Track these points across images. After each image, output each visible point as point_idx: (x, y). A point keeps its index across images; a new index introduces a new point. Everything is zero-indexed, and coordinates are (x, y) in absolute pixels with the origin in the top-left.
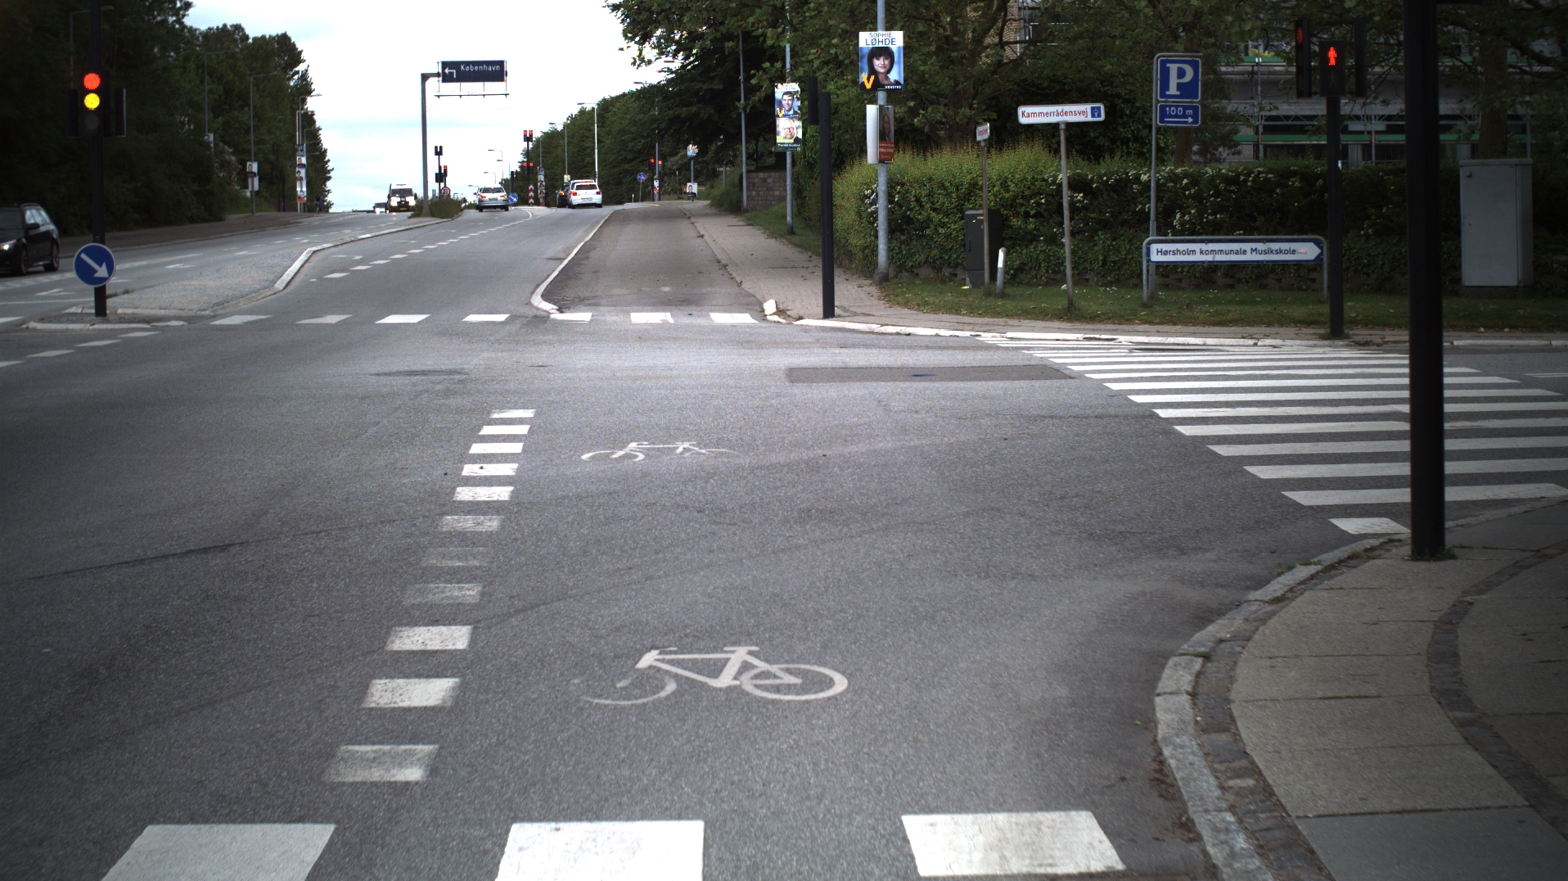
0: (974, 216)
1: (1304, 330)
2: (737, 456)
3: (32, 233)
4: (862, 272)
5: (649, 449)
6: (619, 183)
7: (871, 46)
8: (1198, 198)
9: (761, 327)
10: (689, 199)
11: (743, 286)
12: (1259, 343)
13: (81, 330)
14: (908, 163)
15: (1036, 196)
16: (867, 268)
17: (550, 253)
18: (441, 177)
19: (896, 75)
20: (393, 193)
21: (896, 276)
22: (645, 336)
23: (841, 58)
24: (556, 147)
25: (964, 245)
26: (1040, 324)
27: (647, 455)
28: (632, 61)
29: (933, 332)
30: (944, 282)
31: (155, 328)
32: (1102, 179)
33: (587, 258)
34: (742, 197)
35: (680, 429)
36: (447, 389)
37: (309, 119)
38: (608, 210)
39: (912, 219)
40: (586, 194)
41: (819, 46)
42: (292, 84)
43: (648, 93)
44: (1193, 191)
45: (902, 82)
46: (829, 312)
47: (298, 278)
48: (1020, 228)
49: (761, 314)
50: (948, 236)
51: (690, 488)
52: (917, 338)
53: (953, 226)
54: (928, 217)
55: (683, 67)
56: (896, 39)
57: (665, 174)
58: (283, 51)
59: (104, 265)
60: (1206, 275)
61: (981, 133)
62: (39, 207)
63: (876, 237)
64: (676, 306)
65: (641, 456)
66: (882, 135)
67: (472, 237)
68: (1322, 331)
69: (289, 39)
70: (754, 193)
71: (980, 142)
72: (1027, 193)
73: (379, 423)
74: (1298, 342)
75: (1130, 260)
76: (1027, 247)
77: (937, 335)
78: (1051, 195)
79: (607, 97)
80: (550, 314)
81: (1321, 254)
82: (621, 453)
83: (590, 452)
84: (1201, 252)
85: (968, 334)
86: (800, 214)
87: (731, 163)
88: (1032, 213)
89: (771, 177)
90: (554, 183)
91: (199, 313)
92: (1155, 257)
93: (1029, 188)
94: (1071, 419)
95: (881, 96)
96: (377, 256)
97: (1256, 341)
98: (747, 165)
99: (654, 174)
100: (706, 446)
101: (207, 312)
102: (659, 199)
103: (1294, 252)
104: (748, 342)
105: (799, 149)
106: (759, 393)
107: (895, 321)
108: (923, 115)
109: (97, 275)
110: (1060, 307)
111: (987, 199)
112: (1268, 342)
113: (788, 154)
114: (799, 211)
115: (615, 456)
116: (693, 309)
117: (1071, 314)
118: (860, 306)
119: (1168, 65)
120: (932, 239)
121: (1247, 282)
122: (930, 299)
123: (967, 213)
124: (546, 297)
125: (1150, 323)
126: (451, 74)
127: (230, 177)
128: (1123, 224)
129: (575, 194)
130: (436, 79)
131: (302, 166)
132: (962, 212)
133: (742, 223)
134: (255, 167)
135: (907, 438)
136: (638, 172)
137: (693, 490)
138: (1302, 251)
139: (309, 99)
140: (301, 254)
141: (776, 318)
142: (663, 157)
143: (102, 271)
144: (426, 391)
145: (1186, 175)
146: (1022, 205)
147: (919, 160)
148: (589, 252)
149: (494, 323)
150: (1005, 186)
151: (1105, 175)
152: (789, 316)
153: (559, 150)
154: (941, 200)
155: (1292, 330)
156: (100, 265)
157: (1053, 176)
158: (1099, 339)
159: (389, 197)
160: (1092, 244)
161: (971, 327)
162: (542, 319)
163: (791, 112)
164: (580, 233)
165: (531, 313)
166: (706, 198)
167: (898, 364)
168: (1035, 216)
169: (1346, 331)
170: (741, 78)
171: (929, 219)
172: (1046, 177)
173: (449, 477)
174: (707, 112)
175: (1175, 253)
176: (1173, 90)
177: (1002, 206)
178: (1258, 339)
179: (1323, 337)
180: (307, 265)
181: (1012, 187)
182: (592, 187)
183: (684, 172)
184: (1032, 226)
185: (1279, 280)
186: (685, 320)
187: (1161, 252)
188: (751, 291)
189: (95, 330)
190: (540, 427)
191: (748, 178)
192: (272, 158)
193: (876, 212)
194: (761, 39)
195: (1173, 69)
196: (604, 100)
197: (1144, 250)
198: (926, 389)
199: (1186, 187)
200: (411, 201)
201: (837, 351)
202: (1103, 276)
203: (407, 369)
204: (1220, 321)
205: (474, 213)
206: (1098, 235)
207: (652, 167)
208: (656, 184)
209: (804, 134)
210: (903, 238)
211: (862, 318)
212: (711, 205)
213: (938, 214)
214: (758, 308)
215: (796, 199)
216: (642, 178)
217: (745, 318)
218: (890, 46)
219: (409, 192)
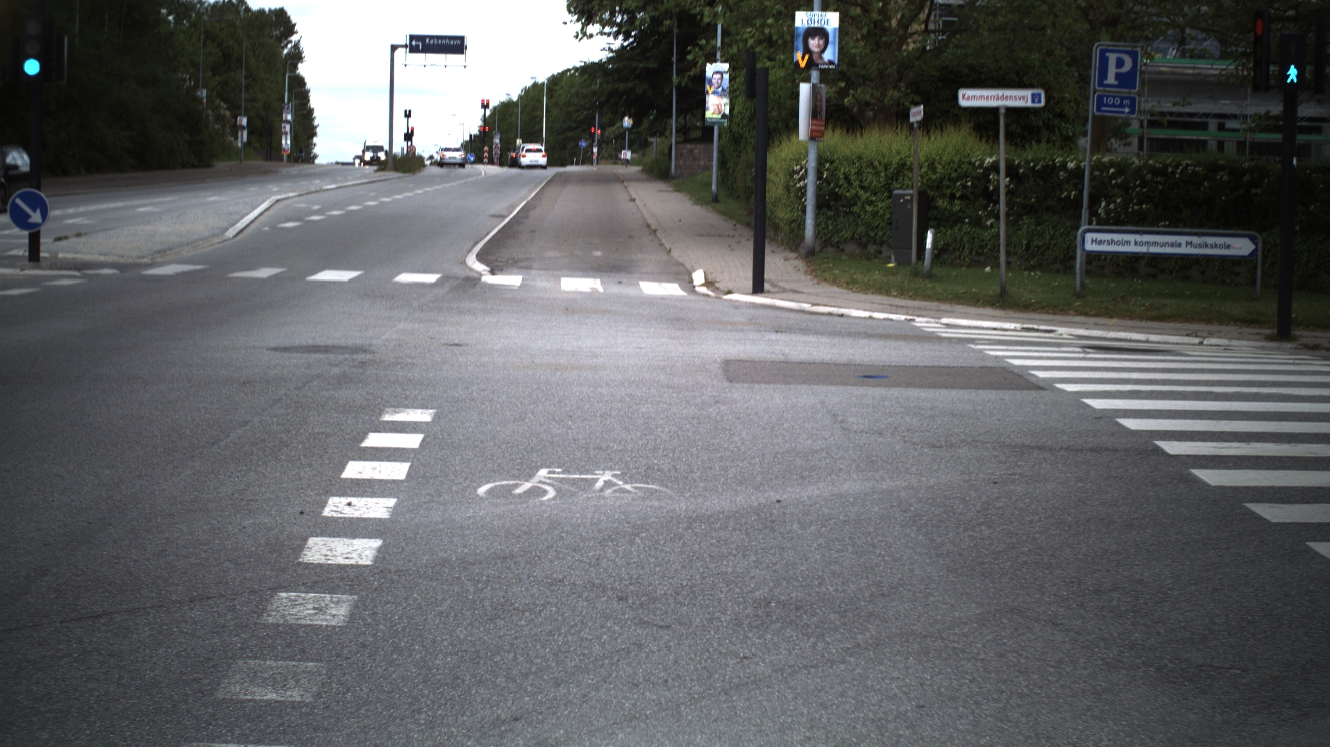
0: (903, 196)
1: (1245, 330)
2: (671, 498)
3: (11, 173)
4: (788, 244)
5: (561, 480)
6: (563, 148)
7: (806, 26)
8: (1124, 187)
9: (689, 301)
10: (623, 164)
11: (672, 254)
12: (1205, 342)
13: (11, 275)
14: (835, 139)
15: (962, 179)
16: (793, 241)
17: (494, 211)
18: (409, 136)
19: (830, 54)
20: (367, 148)
21: (821, 251)
22: (574, 307)
23: (774, 38)
24: (511, 115)
25: (890, 224)
26: (972, 310)
27: (558, 491)
28: (575, 34)
29: (866, 314)
30: (869, 259)
31: (85, 276)
32: (1029, 164)
33: (527, 217)
34: (670, 165)
35: (601, 448)
36: (344, 375)
37: (300, 82)
38: (552, 171)
39: (840, 196)
40: (534, 155)
41: (753, 25)
42: (286, 51)
43: (589, 70)
44: (1119, 181)
45: (836, 62)
46: (758, 288)
47: (253, 226)
48: (945, 209)
49: (689, 285)
50: (875, 214)
51: (610, 553)
52: (849, 321)
53: (880, 205)
54: (856, 194)
55: (623, 47)
56: (832, 20)
57: (603, 142)
58: (280, 23)
59: (38, 211)
60: (1128, 265)
61: (914, 115)
62: (21, 150)
63: (804, 211)
64: (606, 272)
65: (551, 493)
66: (814, 113)
67: (427, 192)
68: (1268, 332)
69: (286, 13)
70: (681, 162)
71: (913, 124)
72: (954, 175)
73: (247, 422)
74: (1244, 343)
75: (1054, 246)
76: (951, 228)
77: (870, 318)
78: (978, 179)
79: (556, 73)
80: (481, 275)
81: (1256, 250)
82: (527, 486)
83: (488, 482)
84: (1136, 243)
85: (903, 317)
86: (723, 183)
87: (662, 134)
88: (958, 195)
89: (698, 149)
90: (508, 145)
91: (138, 261)
92: (1089, 247)
93: (956, 170)
94: (1062, 453)
95: (815, 75)
96: (335, 206)
97: (1202, 340)
98: (676, 137)
99: (593, 141)
100: (632, 479)
101: (145, 260)
102: (597, 163)
103: (1228, 247)
104: (678, 319)
105: (726, 124)
106: (695, 397)
107: (826, 300)
108: (853, 96)
109: (31, 220)
110: (991, 293)
111: (916, 178)
112: (1214, 341)
113: (716, 128)
114: (722, 181)
115: (518, 491)
116: (624, 277)
117: (1003, 302)
118: (788, 282)
119: (1107, 54)
120: (859, 216)
121: (1171, 273)
122: (858, 277)
123: (895, 192)
124: (481, 257)
125: (1086, 315)
126: (417, 46)
127: (224, 130)
128: (1048, 209)
129: (524, 156)
130: (404, 49)
131: (287, 122)
132: (890, 191)
133: (670, 189)
134: (244, 121)
135: (877, 476)
136: (580, 139)
137: (613, 556)
138: (1237, 246)
139: (300, 65)
140: (263, 202)
141: (704, 290)
142: (602, 127)
143: (36, 217)
144: (319, 376)
145: (1112, 164)
146: (948, 187)
147: (849, 140)
148: (529, 210)
149: (423, 285)
150: (932, 167)
151: (1032, 161)
152: (718, 289)
153: (514, 118)
154: (869, 178)
155: (1232, 329)
156: (35, 211)
157: (980, 160)
158: (1037, 330)
159: (363, 152)
160: (1016, 228)
161: (905, 311)
162: (473, 281)
163: (720, 89)
164: (524, 192)
165: (463, 273)
166: (638, 164)
167: (843, 359)
168: (960, 198)
169: (1293, 333)
170: (674, 59)
171: (857, 196)
172: (973, 160)
173: (305, 516)
174: (641, 87)
175: (1110, 243)
176: (1111, 79)
177: (929, 186)
178: (1204, 338)
179: (1269, 338)
180: (266, 214)
181: (940, 169)
182: (539, 151)
183: (620, 140)
184: (957, 208)
185: (1203, 273)
186: (615, 289)
187: (1095, 241)
188: (680, 260)
189: (24, 275)
190: (435, 438)
191: (676, 149)
192: (263, 114)
193: (805, 186)
194: (699, 17)
195: (1112, 58)
196: (553, 76)
197: (1079, 239)
198: (884, 399)
199: (1113, 177)
200: (382, 156)
201: (773, 336)
202: (1027, 260)
203: (310, 342)
204: (1156, 316)
205: (436, 170)
206: (1023, 220)
207: (592, 136)
208: (595, 150)
209: (731, 110)
210: (830, 213)
211: (792, 296)
212: (643, 171)
213: (866, 192)
214: (686, 278)
215: (721, 170)
216: (583, 144)
217: (672, 289)
218: (825, 26)
219: (381, 148)
